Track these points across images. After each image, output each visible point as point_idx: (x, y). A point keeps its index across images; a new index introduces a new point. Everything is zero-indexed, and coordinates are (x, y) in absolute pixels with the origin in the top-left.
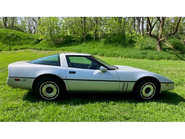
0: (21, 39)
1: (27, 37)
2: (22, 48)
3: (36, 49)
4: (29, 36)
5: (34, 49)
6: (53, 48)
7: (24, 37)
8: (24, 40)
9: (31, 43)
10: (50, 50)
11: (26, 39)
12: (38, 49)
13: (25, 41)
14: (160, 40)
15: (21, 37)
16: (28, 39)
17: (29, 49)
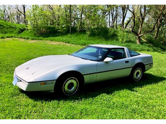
0: (4, 27)
1: (9, 25)
2: (8, 36)
3: (22, 38)
4: (11, 25)
5: (21, 38)
6: (40, 38)
7: (7, 26)
8: (7, 28)
9: (15, 32)
10: (38, 40)
11: (9, 28)
12: (24, 38)
13: (9, 30)
14: (140, 35)
15: (4, 25)
16: (11, 28)
17: (14, 37)
